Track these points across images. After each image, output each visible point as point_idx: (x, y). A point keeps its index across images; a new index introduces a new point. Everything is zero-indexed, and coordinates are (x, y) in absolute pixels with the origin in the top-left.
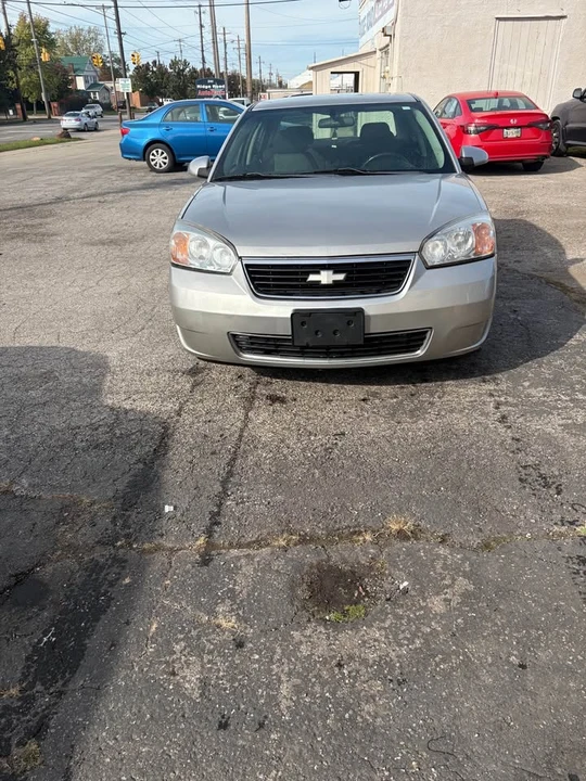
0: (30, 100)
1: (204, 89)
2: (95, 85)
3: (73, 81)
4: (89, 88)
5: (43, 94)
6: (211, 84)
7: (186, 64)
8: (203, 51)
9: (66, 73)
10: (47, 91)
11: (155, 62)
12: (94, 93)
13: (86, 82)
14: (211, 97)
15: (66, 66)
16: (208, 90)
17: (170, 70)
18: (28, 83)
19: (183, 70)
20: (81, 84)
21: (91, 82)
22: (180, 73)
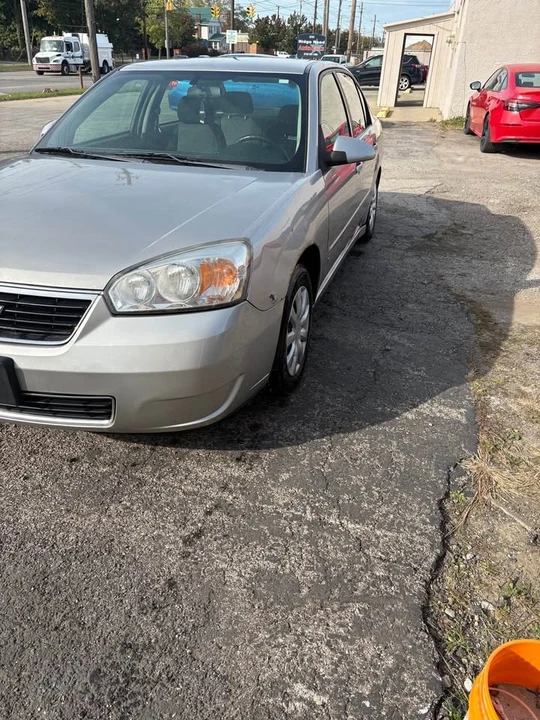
0: (156, 46)
1: (305, 45)
2: (217, 35)
3: (198, 31)
4: (212, 38)
5: (166, 42)
6: (312, 40)
7: (304, 19)
8: (316, 7)
9: (192, 22)
10: (170, 39)
11: (274, 16)
12: (216, 43)
13: (210, 32)
14: (310, 52)
15: (194, 16)
16: (309, 45)
17: (286, 24)
18: (155, 30)
19: (300, 25)
20: (205, 34)
21: (214, 32)
22: (297, 28)
